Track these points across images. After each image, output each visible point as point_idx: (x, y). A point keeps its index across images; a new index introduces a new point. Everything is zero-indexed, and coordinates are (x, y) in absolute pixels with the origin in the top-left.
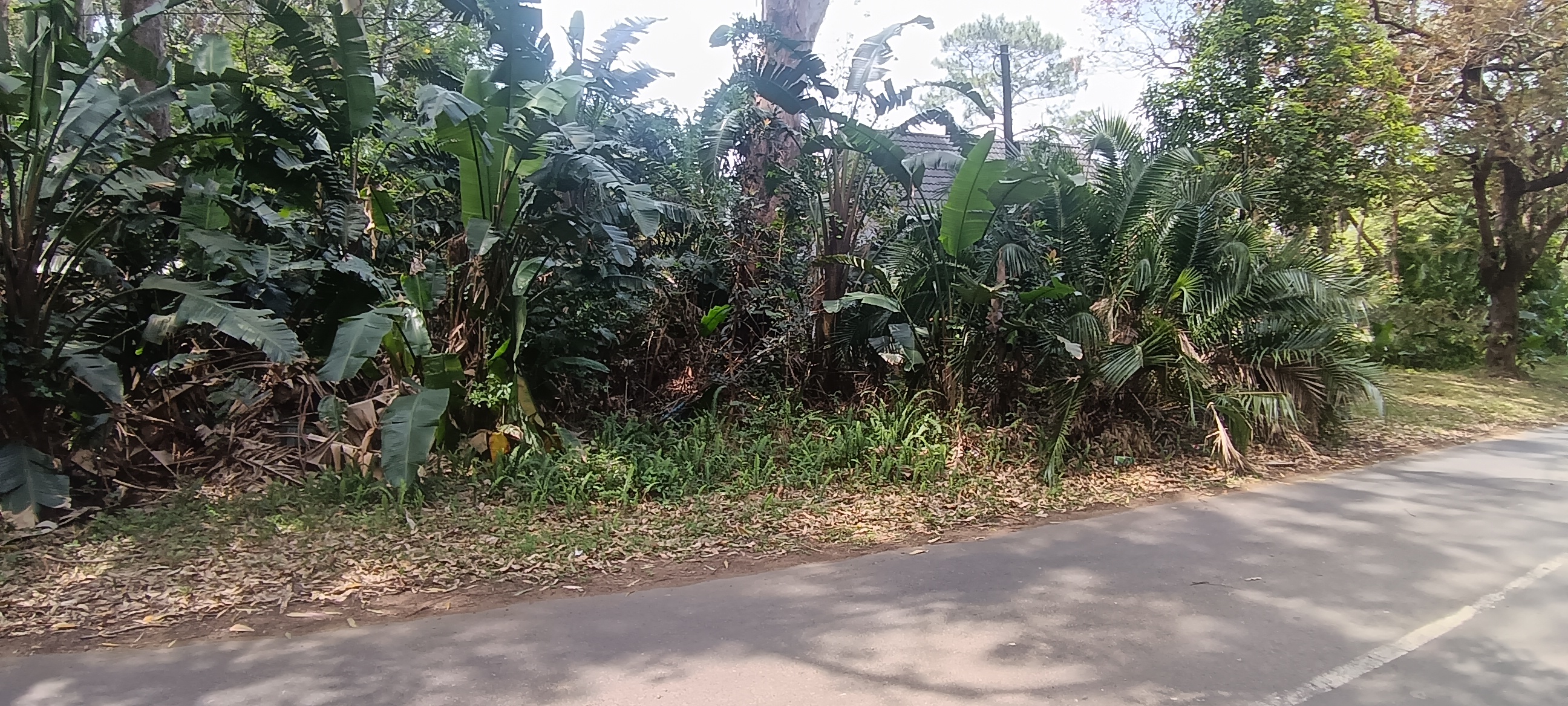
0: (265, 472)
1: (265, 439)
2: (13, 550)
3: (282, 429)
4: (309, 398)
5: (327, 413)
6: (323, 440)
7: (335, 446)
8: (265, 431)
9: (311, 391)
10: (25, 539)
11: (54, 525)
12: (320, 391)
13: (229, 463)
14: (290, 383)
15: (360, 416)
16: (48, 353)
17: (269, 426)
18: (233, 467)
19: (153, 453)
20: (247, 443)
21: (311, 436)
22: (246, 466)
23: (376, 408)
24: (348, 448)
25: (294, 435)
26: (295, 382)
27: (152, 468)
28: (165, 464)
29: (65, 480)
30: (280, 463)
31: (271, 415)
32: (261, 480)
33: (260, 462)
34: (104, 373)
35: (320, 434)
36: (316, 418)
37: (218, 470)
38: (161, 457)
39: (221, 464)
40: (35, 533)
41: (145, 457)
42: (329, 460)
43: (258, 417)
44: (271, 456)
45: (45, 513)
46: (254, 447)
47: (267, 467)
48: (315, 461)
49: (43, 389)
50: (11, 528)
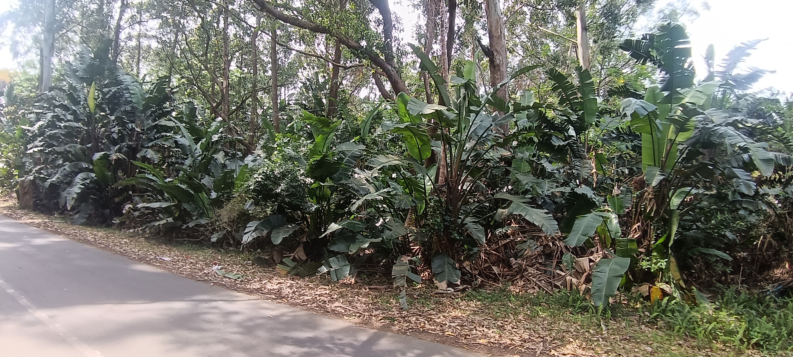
0: (536, 285)
1: (537, 269)
2: (436, 297)
3: (545, 266)
4: (559, 252)
5: (566, 261)
6: (563, 274)
7: (568, 278)
8: (538, 265)
9: (560, 249)
10: (441, 293)
11: (453, 290)
12: (564, 250)
13: (521, 278)
14: (551, 244)
15: (582, 265)
16: (459, 221)
17: (540, 263)
18: (523, 279)
19: (493, 267)
20: (531, 270)
21: (558, 271)
22: (529, 280)
23: (590, 262)
24: (574, 280)
25: (550, 269)
26: (553, 244)
27: (491, 273)
28: (497, 273)
29: (459, 273)
30: (543, 282)
31: (541, 258)
32: (533, 288)
33: (535, 280)
34: (479, 231)
35: (562, 270)
36: (561, 262)
37: (516, 280)
38: (495, 269)
39: (518, 277)
40: (445, 292)
41: (490, 268)
42: (565, 284)
43: (536, 258)
44: (539, 278)
45: (450, 285)
46: (533, 272)
47: (537, 282)
48: (558, 284)
49: (456, 235)
50: (437, 288)
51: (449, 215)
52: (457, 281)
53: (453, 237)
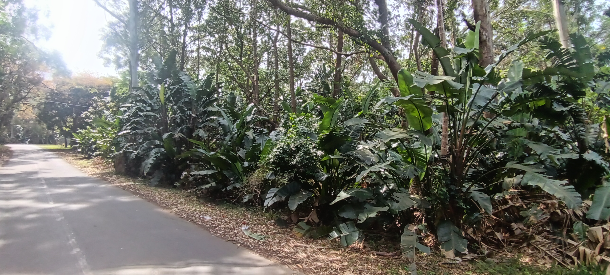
0: (546, 254)
1: (545, 237)
3: (554, 234)
4: (568, 221)
5: (578, 231)
6: (575, 244)
7: (581, 248)
8: (546, 233)
9: (569, 218)
11: (461, 260)
12: (574, 218)
13: (529, 245)
14: (559, 211)
15: (594, 234)
17: (548, 231)
18: (530, 248)
19: (496, 233)
20: (538, 238)
21: (569, 241)
22: (537, 249)
23: (603, 232)
24: (588, 251)
25: (559, 238)
26: (561, 211)
27: (495, 239)
28: (500, 239)
29: (466, 242)
30: (553, 251)
31: (548, 226)
32: (543, 258)
33: (544, 249)
34: (485, 200)
35: (572, 239)
36: (572, 232)
37: (523, 247)
38: (499, 236)
39: (525, 245)
40: (454, 262)
41: (492, 234)
42: (578, 255)
43: (542, 226)
44: (549, 247)
46: (540, 240)
47: (547, 252)
48: (571, 254)
49: (462, 204)
51: (454, 185)
52: (464, 250)
53: (458, 205)
